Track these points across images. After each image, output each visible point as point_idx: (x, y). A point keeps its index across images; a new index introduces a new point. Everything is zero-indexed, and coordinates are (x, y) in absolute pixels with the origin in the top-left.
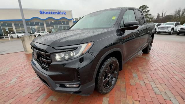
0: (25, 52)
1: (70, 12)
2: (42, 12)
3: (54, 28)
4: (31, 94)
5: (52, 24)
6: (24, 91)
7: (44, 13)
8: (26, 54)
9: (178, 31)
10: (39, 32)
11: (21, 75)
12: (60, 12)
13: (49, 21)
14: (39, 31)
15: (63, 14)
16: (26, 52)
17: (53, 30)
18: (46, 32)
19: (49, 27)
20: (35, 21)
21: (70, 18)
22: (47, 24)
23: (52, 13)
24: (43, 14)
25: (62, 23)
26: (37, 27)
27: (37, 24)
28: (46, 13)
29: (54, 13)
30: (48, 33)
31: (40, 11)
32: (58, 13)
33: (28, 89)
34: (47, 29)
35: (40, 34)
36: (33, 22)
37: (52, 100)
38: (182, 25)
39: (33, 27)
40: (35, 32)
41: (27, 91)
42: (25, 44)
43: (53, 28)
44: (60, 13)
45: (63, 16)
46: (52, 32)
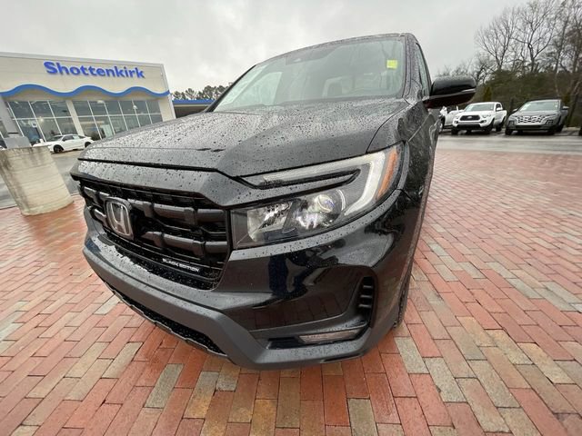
0: (22, 208)
1: (158, 70)
2: (52, 68)
3: (107, 123)
4: (110, 383)
5: (98, 109)
6: (71, 373)
7: (64, 72)
8: (26, 217)
9: (456, 125)
10: (57, 139)
11: (32, 304)
12: (123, 69)
13: (88, 99)
14: (53, 133)
15: (135, 75)
16: (26, 210)
17: (108, 130)
18: (81, 137)
19: (91, 119)
20: (32, 99)
21: (160, 90)
22: (81, 110)
23: (95, 72)
24: (58, 76)
25: (135, 107)
26: (42, 120)
27: (42, 109)
28: (72, 69)
29: (100, 72)
30: (88, 139)
31: (47, 65)
32: (117, 72)
33: (90, 357)
34: (83, 127)
35: (59, 142)
36: (25, 104)
37: (215, 391)
38: (463, 108)
39: (26, 121)
40: (40, 137)
41: (88, 370)
42: (14, 180)
43: (103, 122)
44: (124, 74)
45: (135, 82)
46: (104, 137)
